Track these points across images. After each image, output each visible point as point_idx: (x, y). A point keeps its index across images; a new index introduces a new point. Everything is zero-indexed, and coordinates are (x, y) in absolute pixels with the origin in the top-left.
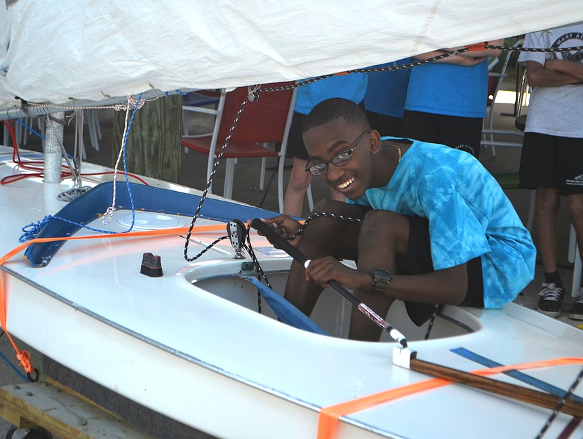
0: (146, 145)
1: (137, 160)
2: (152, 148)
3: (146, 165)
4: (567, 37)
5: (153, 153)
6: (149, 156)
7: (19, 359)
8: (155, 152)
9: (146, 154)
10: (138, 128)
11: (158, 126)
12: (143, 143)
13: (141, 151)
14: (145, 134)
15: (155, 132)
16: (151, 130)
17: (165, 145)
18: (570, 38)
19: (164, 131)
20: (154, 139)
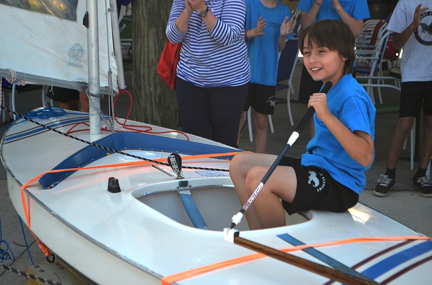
0: (153, 96)
1: (148, 106)
2: (157, 99)
3: (154, 109)
4: (424, 15)
5: (157, 101)
6: (156, 104)
7: (40, 248)
8: (159, 100)
9: (153, 101)
10: (148, 86)
11: (160, 84)
12: (151, 96)
13: (150, 100)
14: (152, 89)
15: (159, 88)
16: (156, 87)
17: (165, 96)
18: (426, 16)
19: (164, 87)
20: (158, 93)
